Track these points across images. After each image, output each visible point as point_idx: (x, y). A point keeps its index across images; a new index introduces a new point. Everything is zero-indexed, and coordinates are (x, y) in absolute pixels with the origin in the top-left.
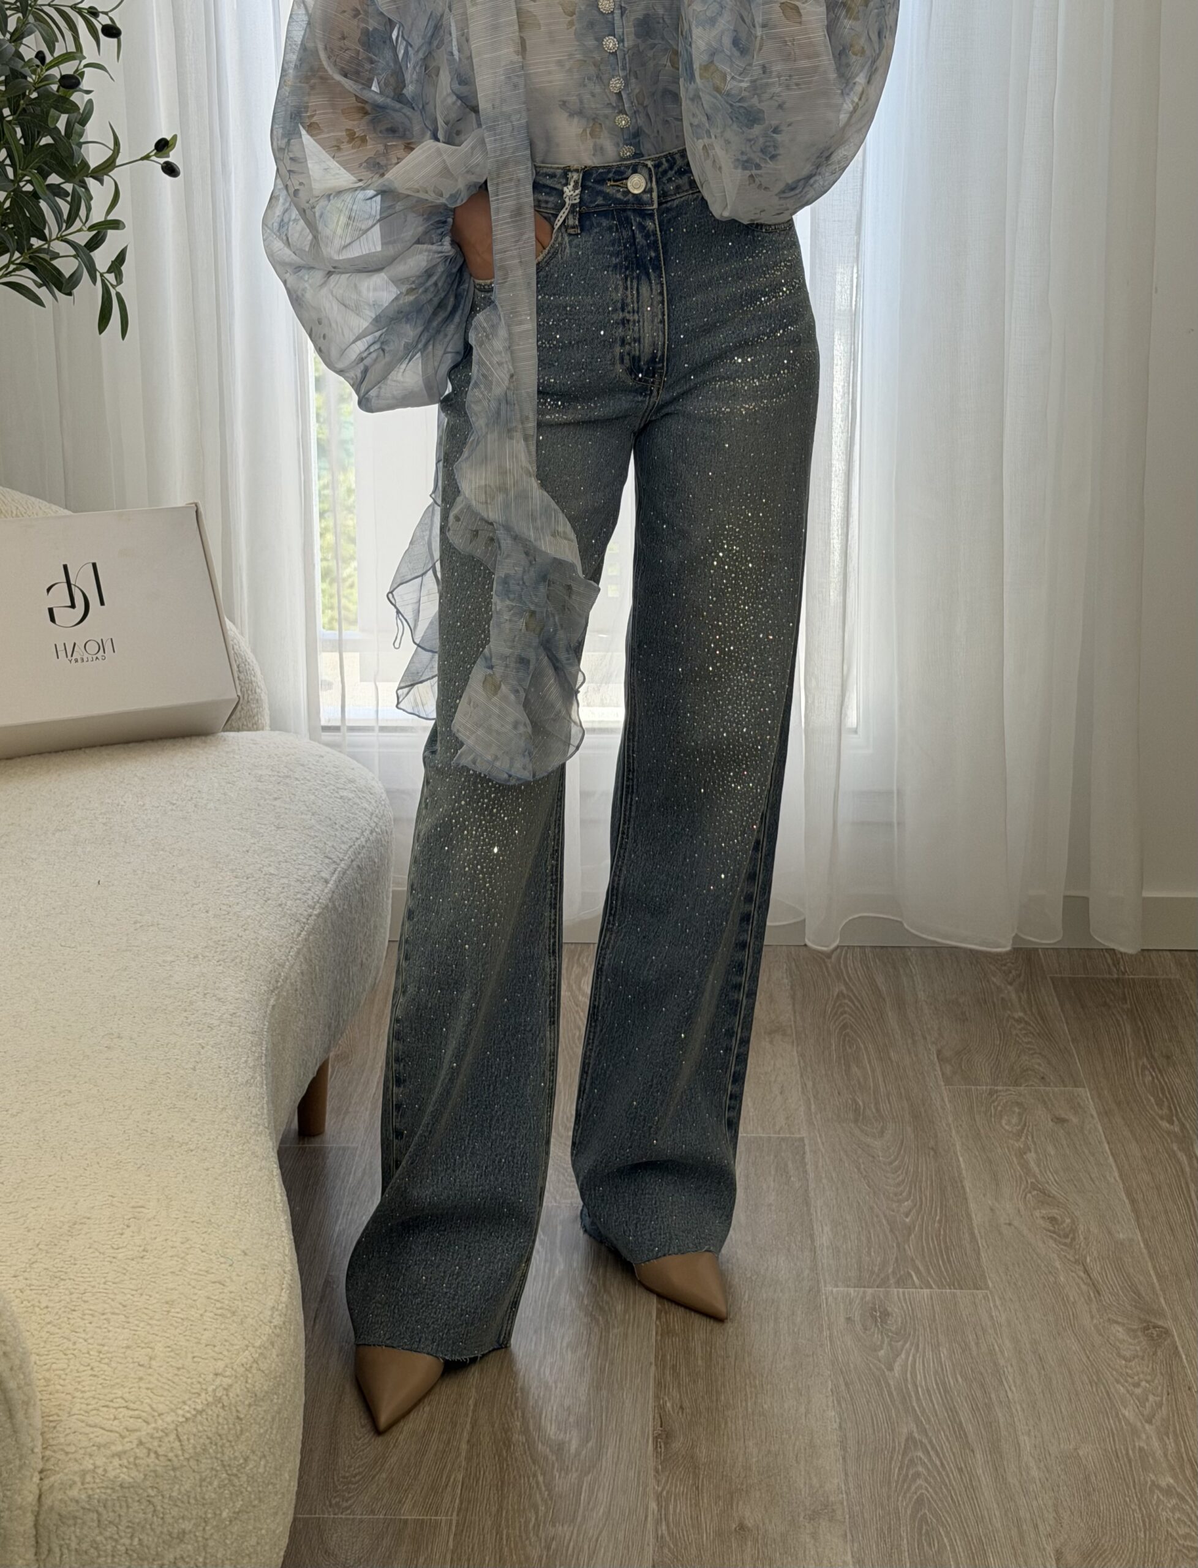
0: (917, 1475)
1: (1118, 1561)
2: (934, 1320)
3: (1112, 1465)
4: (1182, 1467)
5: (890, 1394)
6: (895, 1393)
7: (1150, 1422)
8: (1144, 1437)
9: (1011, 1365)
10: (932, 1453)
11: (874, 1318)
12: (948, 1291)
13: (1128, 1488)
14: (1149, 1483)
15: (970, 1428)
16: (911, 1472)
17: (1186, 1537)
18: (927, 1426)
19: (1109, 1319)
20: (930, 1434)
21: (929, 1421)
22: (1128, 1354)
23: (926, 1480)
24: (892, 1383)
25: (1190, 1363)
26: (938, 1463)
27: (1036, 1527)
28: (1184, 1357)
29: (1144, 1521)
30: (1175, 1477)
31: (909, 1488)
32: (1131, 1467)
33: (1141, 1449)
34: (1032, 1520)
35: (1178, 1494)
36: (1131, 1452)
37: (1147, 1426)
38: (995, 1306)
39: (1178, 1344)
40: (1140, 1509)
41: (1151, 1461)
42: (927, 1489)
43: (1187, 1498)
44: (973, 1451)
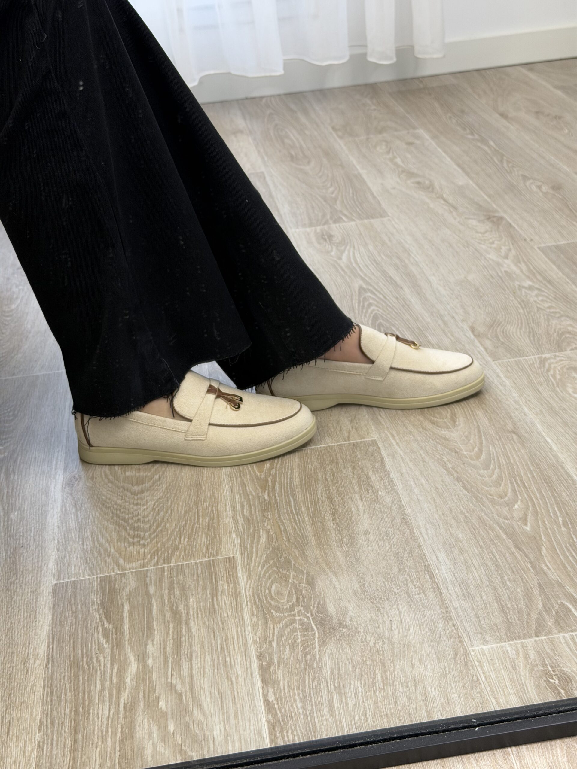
0: (370, 305)
1: (512, 325)
2: (361, 234)
3: (491, 282)
4: (534, 275)
5: (343, 270)
6: (346, 270)
7: (506, 257)
8: (505, 266)
9: (414, 247)
10: (376, 293)
11: (325, 240)
12: (366, 221)
13: (504, 289)
14: (517, 286)
15: (398, 279)
16: (366, 304)
17: (550, 307)
18: (370, 281)
19: (466, 218)
20: (373, 284)
21: (370, 278)
22: (482, 231)
23: (376, 306)
24: (342, 265)
25: (521, 229)
26: (381, 297)
27: (453, 317)
28: (517, 228)
29: (520, 304)
30: (531, 280)
31: (367, 312)
32: (502, 280)
33: (506, 272)
34: (449, 314)
35: (537, 289)
36: (500, 274)
37: (506, 261)
38: (396, 223)
39: (511, 222)
40: (516, 299)
41: (514, 276)
42: (378, 310)
43: (543, 289)
44: (401, 288)
